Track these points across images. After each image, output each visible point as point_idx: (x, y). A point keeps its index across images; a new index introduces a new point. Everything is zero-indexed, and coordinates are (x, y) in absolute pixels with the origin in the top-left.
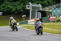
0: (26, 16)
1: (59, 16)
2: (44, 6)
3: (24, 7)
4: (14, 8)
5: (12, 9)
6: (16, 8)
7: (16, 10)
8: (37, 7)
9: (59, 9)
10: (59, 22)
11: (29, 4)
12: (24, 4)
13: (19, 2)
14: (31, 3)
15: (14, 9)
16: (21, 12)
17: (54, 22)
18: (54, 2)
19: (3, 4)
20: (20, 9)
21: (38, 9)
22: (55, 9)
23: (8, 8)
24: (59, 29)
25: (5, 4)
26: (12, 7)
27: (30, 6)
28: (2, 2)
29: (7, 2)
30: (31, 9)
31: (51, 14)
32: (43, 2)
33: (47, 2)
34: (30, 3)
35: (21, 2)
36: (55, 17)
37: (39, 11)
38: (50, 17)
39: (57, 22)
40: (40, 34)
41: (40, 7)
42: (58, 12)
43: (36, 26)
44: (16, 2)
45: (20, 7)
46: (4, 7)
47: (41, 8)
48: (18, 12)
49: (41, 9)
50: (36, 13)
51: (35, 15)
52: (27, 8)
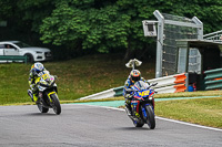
0: (140, 63)
3: (132, 29)
4: (95, 32)
5: (85, 37)
6: (104, 33)
7: (104, 40)
8: (187, 29)
11: (154, 18)
12: (133, 19)
13: (112, 10)
14: (162, 11)
15: (94, 37)
19: (50, 15)
20: (117, 36)
21: (189, 37)
23: (70, 31)
25: (60, 17)
26: (85, 28)
27: (157, 26)
28: (48, 8)
29: (66, 9)
30: (161, 36)
32: (208, 9)
34: (157, 13)
35: (123, 10)
37: (192, 45)
41: (196, 29)
44: (102, 10)
45: (117, 30)
46: (55, 28)
47: (201, 32)
48: (112, 50)
49: (201, 38)
50: (182, 53)
51: (175, 59)
52: (147, 33)
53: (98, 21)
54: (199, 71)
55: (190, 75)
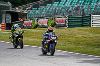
1: (38, 20)
2: (15, 5)
8: (5, 7)
10: (37, 28)
17: (30, 28)
21: (6, 9)
24: (37, 38)
31: (26, 16)
36: (32, 21)
37: (7, 12)
38: (24, 20)
39: (35, 28)
41: (9, 7)
42: (36, 13)
47: (11, 8)
49: (11, 10)
50: (4, 15)
54: (10, 22)
55: (7, 24)
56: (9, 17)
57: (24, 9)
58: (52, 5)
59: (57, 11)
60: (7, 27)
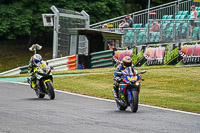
0: (41, 47)
1: (144, 48)
2: (96, 16)
3: (34, 21)
4: (5, 23)
6: (12, 23)
7: (12, 30)
8: (77, 21)
9: (143, 26)
12: (35, 12)
14: (57, 7)
15: (4, 27)
16: (27, 36)
18: (129, 5)
22: (131, 26)
27: (54, 18)
30: (57, 27)
31: (120, 40)
32: (94, 4)
33: (107, 5)
34: (53, 8)
35: (27, 6)
36: (131, 51)
37: (81, 33)
38: (115, 49)
39: (137, 65)
40: (129, 109)
41: (84, 21)
42: (141, 34)
43: (119, 82)
44: (10, 6)
47: (88, 23)
48: (18, 37)
49: (88, 27)
50: (73, 39)
51: (68, 44)
52: (46, 24)
53: (7, 14)
54: (86, 53)
55: (80, 56)
56: (85, 41)
57: (115, 26)
58: (173, 17)
59: (183, 31)
60: (80, 63)
